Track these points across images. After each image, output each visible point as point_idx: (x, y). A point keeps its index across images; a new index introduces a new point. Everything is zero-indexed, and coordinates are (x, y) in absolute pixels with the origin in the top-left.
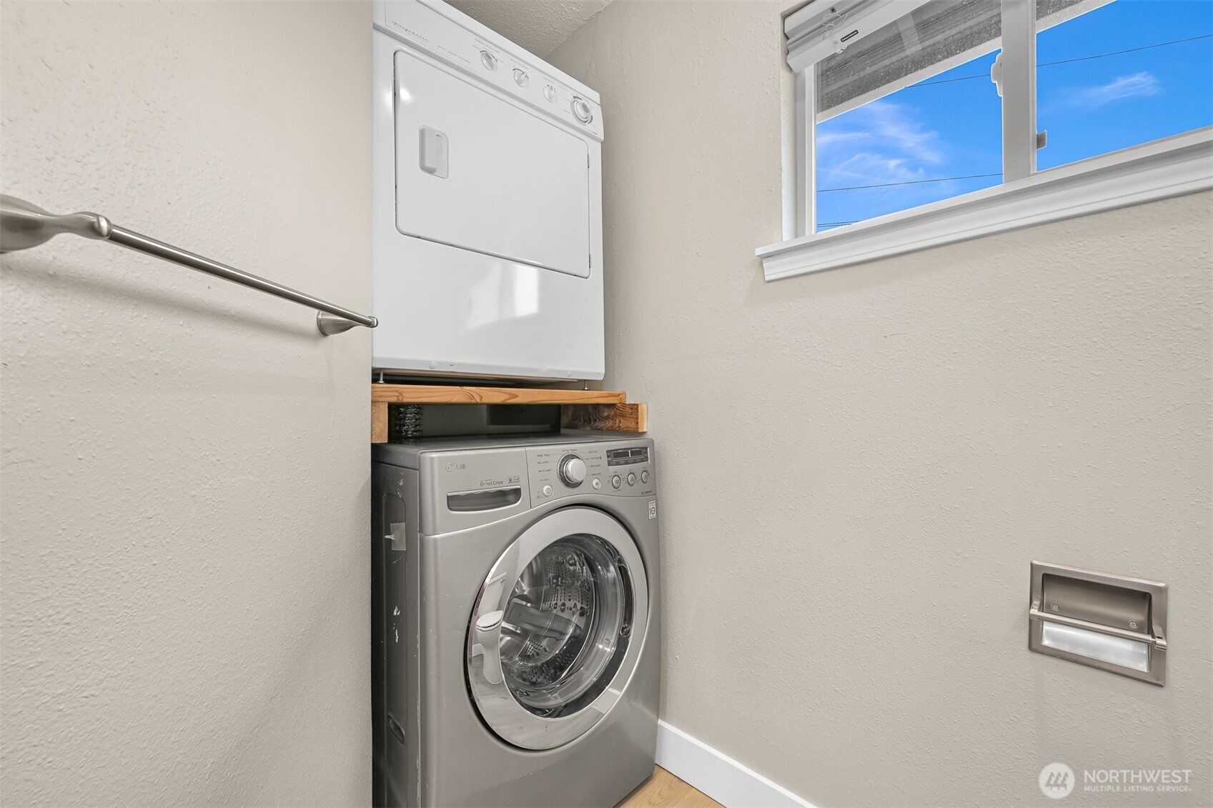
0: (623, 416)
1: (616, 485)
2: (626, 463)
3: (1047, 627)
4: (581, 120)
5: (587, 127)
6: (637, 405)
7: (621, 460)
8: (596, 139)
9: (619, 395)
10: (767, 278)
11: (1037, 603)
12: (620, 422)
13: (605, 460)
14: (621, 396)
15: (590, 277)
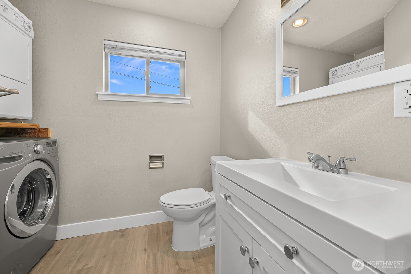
0: (41, 132)
1: (49, 153)
2: (51, 146)
3: (151, 164)
4: (26, 30)
5: (29, 33)
6: (48, 129)
7: (50, 145)
8: (31, 37)
9: (37, 125)
10: (99, 99)
11: (150, 161)
12: (38, 134)
13: (46, 145)
14: (38, 125)
15: (28, 84)
